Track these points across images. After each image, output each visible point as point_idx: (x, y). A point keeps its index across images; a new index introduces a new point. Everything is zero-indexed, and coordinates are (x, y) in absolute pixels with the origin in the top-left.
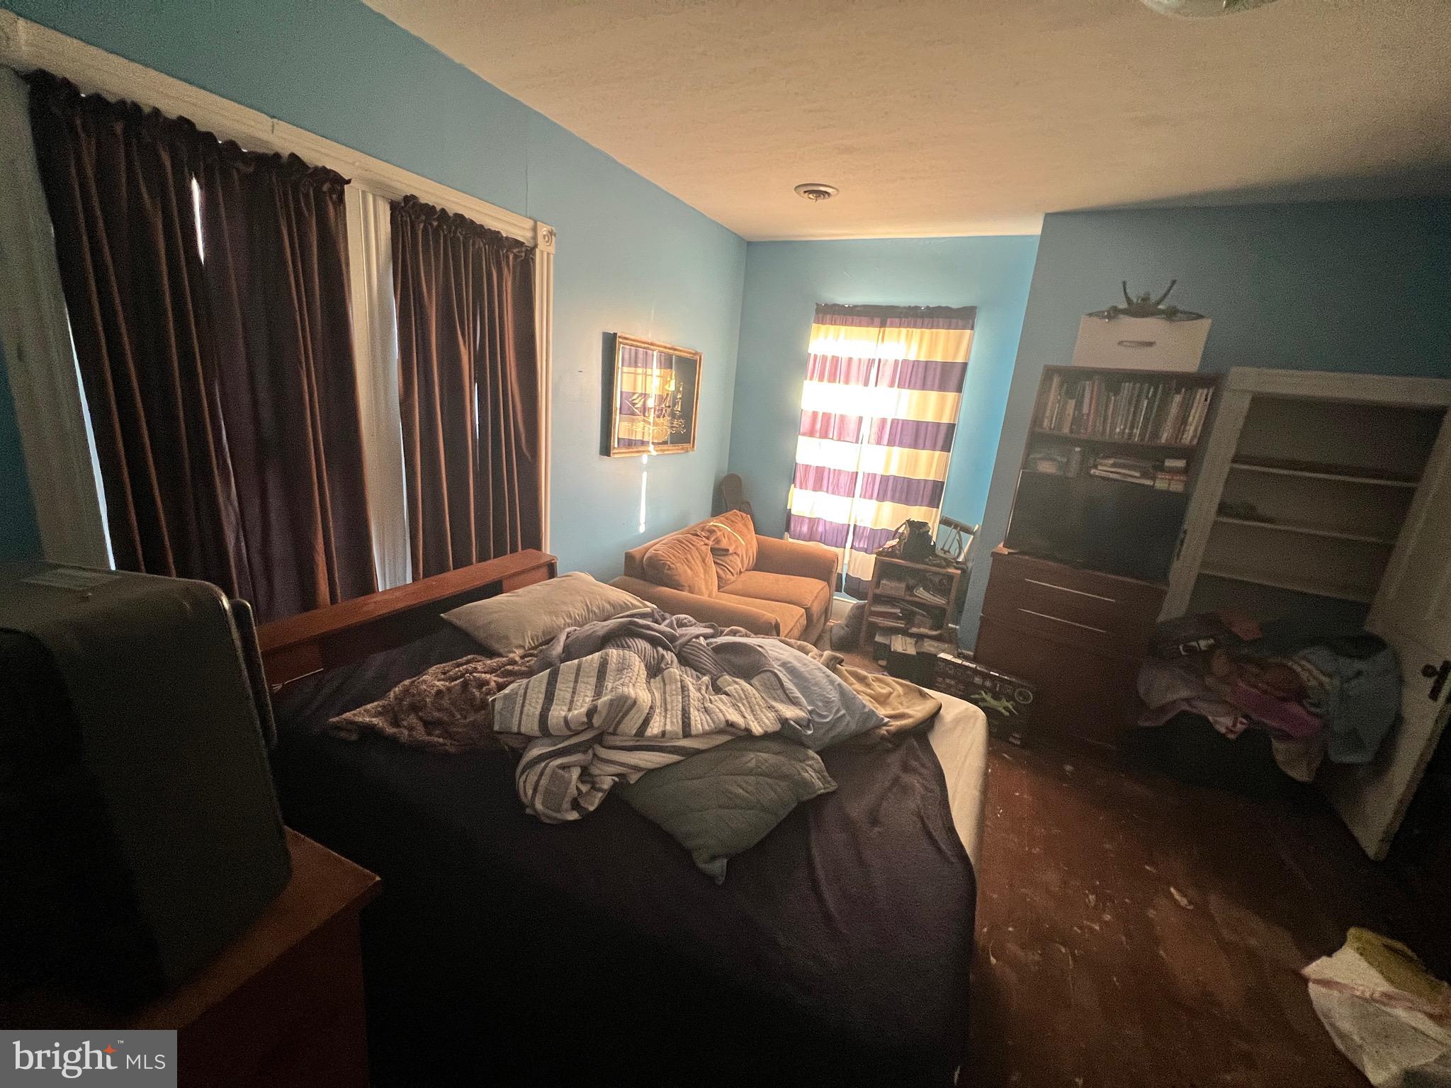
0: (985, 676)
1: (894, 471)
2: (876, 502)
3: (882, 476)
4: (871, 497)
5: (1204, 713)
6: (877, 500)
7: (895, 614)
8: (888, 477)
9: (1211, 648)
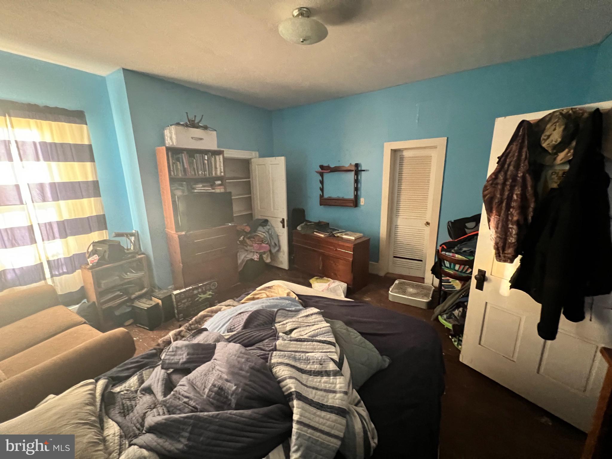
0: (197, 289)
1: (66, 216)
2: (59, 240)
3: (58, 223)
4: (54, 238)
5: (251, 258)
6: (61, 238)
7: (118, 295)
8: (63, 222)
9: (243, 238)
